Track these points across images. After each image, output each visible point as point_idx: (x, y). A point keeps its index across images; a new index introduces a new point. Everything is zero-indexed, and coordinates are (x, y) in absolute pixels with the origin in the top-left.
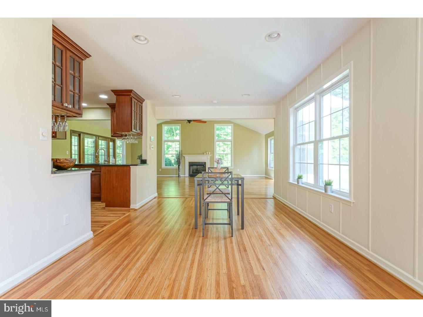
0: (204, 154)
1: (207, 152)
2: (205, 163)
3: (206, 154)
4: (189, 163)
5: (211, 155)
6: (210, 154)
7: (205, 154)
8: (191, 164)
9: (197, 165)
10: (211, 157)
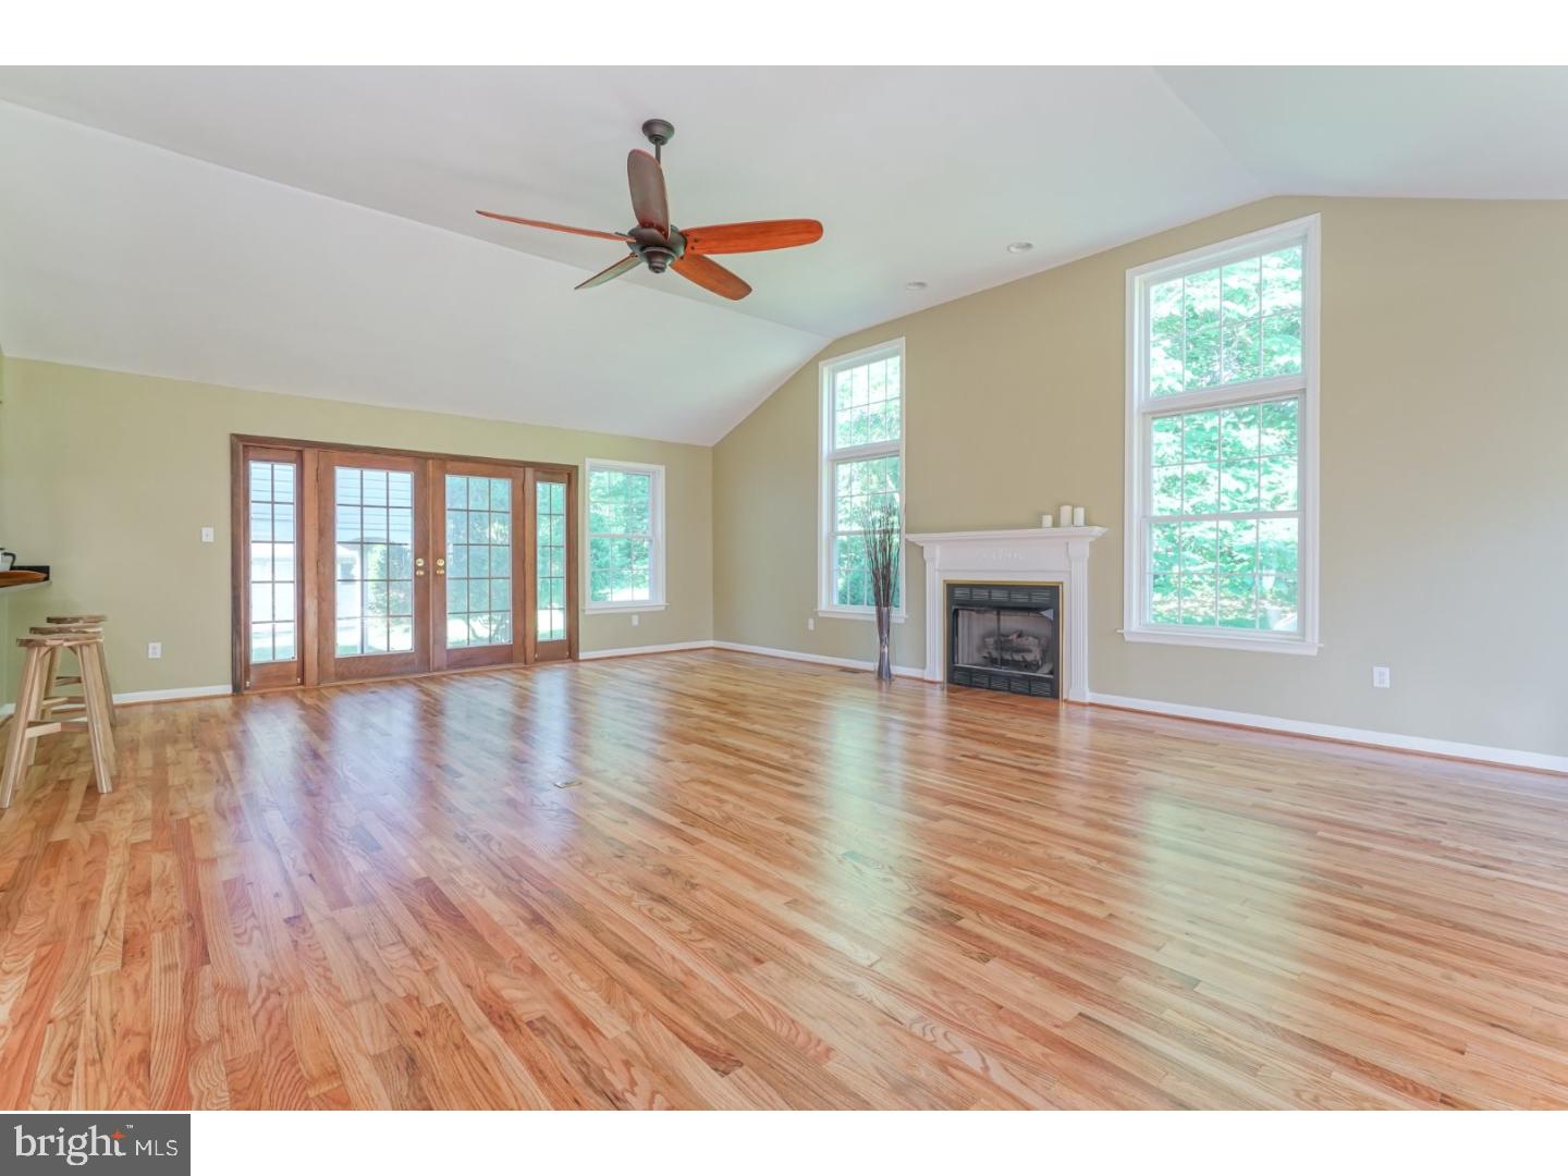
0: (1039, 525)
1: (1066, 511)
2: (1054, 591)
3: (1056, 524)
4: (951, 588)
5: (1097, 531)
6: (1088, 523)
7: (1048, 520)
8: (964, 601)
9: (1000, 608)
10: (1098, 546)
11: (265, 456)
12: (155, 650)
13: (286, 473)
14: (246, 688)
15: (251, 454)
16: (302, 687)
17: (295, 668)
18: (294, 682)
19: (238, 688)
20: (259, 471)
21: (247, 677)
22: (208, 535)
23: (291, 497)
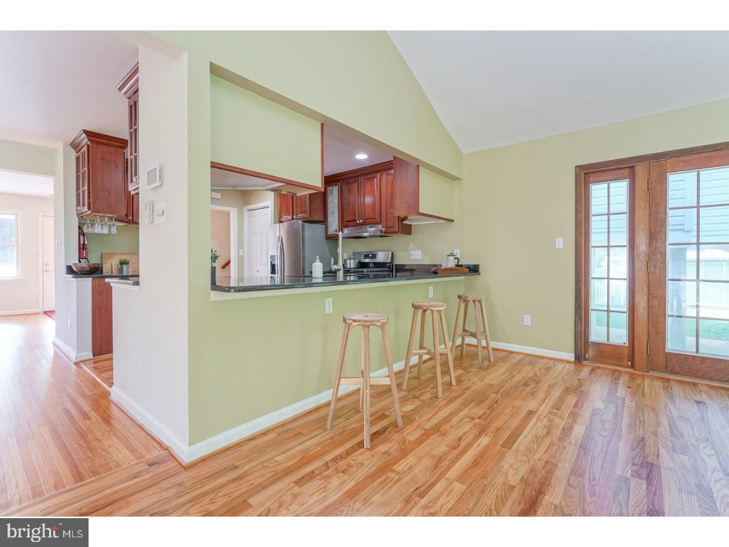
11: (601, 179)
12: (528, 320)
13: (620, 189)
14: (585, 359)
15: (591, 179)
16: (631, 370)
17: (626, 353)
18: (625, 364)
19: (579, 358)
20: (598, 191)
21: (586, 351)
22: (559, 243)
23: (624, 207)
